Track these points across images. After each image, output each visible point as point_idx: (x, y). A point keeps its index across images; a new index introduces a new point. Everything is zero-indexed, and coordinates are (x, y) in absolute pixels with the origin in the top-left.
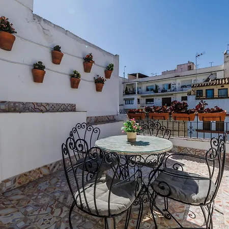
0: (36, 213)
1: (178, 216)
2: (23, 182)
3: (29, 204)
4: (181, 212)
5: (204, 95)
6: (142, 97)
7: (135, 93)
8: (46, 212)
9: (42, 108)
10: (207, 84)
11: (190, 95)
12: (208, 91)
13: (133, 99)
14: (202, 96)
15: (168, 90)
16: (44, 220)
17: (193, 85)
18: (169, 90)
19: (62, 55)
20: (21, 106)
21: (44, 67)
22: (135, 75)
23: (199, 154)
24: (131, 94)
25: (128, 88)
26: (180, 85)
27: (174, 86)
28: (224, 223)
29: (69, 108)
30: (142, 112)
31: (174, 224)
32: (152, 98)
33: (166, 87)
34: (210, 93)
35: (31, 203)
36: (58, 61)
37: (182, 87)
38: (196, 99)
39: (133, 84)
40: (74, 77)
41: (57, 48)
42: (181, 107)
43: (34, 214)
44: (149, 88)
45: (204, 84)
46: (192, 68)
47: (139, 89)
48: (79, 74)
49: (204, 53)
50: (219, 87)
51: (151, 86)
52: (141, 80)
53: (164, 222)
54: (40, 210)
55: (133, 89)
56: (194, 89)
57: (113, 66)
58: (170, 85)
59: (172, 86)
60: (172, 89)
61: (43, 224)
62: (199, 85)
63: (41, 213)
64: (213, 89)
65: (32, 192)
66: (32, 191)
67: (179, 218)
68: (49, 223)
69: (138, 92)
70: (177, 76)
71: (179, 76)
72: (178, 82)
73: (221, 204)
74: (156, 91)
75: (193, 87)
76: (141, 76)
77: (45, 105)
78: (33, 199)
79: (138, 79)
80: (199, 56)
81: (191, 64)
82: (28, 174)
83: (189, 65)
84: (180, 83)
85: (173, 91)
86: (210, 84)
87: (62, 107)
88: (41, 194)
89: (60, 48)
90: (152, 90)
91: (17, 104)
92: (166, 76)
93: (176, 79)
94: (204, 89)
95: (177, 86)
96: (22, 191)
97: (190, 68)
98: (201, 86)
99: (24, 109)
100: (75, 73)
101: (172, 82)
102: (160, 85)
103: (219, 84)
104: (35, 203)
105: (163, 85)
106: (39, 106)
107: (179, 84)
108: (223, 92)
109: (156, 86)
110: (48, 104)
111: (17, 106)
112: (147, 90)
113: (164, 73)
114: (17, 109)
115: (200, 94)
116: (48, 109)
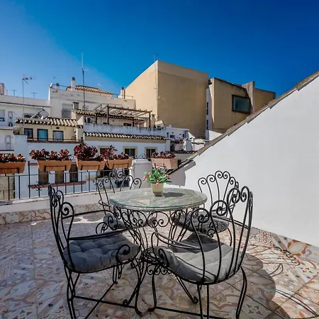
5: (35, 136)
10: (39, 122)
11: (18, 134)
12: (40, 132)
14: (32, 138)
34: (42, 135)
38: (28, 141)
50: (54, 128)
64: (47, 130)
75: (19, 122)
86: (42, 122)
94: (35, 128)
98: (31, 123)
103: (54, 124)
108: (58, 135)
115: (28, 134)
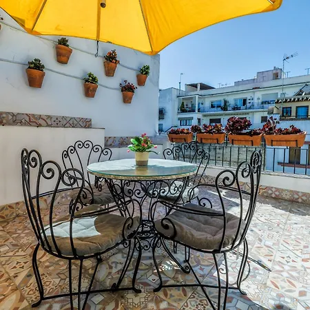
0: (11, 254)
1: (202, 269)
2: (7, 215)
3: (5, 243)
4: (207, 266)
5: (293, 113)
6: (205, 116)
7: (194, 111)
8: (24, 254)
9: (41, 122)
10: (298, 99)
11: (272, 113)
12: (299, 109)
13: (192, 118)
14: (290, 116)
15: (242, 107)
16: (18, 263)
17: (278, 101)
18: (244, 107)
19: (70, 51)
20: (11, 117)
21: (43, 67)
22: (195, 86)
23: (265, 192)
24: (189, 111)
25: (185, 104)
26: (260, 101)
27: (252, 101)
28: (266, 284)
29: (81, 123)
30: (188, 133)
31: (192, 280)
32: (218, 117)
33: (240, 104)
34: (302, 112)
35: (9, 241)
36: (64, 59)
37: (262, 103)
38: (280, 120)
39: (192, 98)
40: (88, 82)
41: (63, 42)
42: (241, 126)
43: (7, 255)
44: (216, 104)
45: (295, 99)
46: (279, 77)
47: (201, 106)
48: (95, 78)
49: (296, 54)
51: (217, 101)
52: (204, 92)
53: (180, 276)
54: (18, 251)
55: (192, 105)
56: (278, 105)
57: (148, 68)
58: (245, 101)
59: (248, 101)
60: (248, 105)
61: (15, 267)
62: (286, 100)
63: (17, 254)
64: (308, 107)
65: (16, 229)
66: (16, 227)
67: (202, 273)
68: (23, 267)
69: (199, 109)
70: (256, 88)
71: (259, 88)
72: (258, 97)
73: (272, 258)
74: (225, 109)
75: (277, 102)
76: (204, 87)
77: (45, 118)
78: (13, 238)
79: (199, 91)
80: (288, 58)
81: (279, 71)
82: (14, 206)
83: (274, 72)
84: (261, 97)
85: (250, 108)
86: (303, 99)
87: (71, 122)
88: (26, 231)
89: (67, 41)
90: (218, 106)
91: (4, 115)
92: (240, 88)
93: (254, 92)
94: (294, 106)
95: (256, 101)
96: (3, 227)
97: (276, 76)
98: (290, 101)
99: (14, 122)
100: (90, 76)
101: (248, 96)
102: (231, 100)
104: (14, 242)
105: (235, 100)
106: (36, 119)
107: (259, 99)
109: (226, 102)
110: (49, 117)
111: (4, 117)
112: (213, 106)
113: (237, 83)
114: (4, 121)
115: (287, 113)
116: (50, 123)
